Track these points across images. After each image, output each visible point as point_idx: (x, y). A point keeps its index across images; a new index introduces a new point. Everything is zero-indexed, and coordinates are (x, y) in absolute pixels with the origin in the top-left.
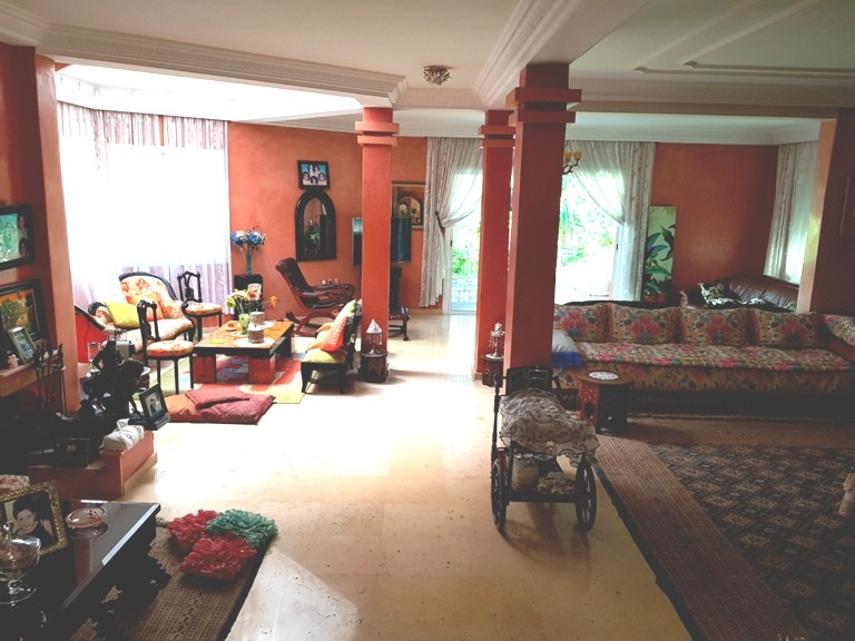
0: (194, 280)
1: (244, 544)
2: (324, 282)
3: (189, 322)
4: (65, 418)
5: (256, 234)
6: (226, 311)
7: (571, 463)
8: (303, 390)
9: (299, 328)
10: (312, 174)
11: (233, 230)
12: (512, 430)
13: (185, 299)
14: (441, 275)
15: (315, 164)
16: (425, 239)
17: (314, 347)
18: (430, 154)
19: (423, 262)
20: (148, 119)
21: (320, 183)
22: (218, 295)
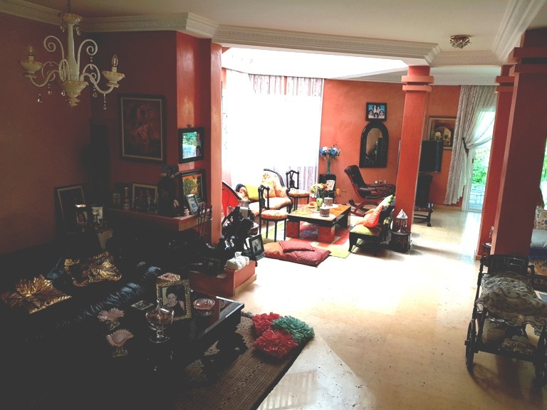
0: (295, 175)
1: (292, 339)
2: (376, 182)
3: (289, 200)
4: (210, 247)
5: (335, 149)
6: (312, 195)
7: (536, 332)
8: (350, 250)
9: (356, 210)
10: (375, 111)
11: (321, 147)
12: (486, 299)
13: (289, 186)
14: (463, 182)
15: (378, 105)
16: (452, 156)
17: (360, 223)
18: (462, 96)
19: (450, 173)
20: (278, 78)
21: (380, 117)
22: (309, 185)
